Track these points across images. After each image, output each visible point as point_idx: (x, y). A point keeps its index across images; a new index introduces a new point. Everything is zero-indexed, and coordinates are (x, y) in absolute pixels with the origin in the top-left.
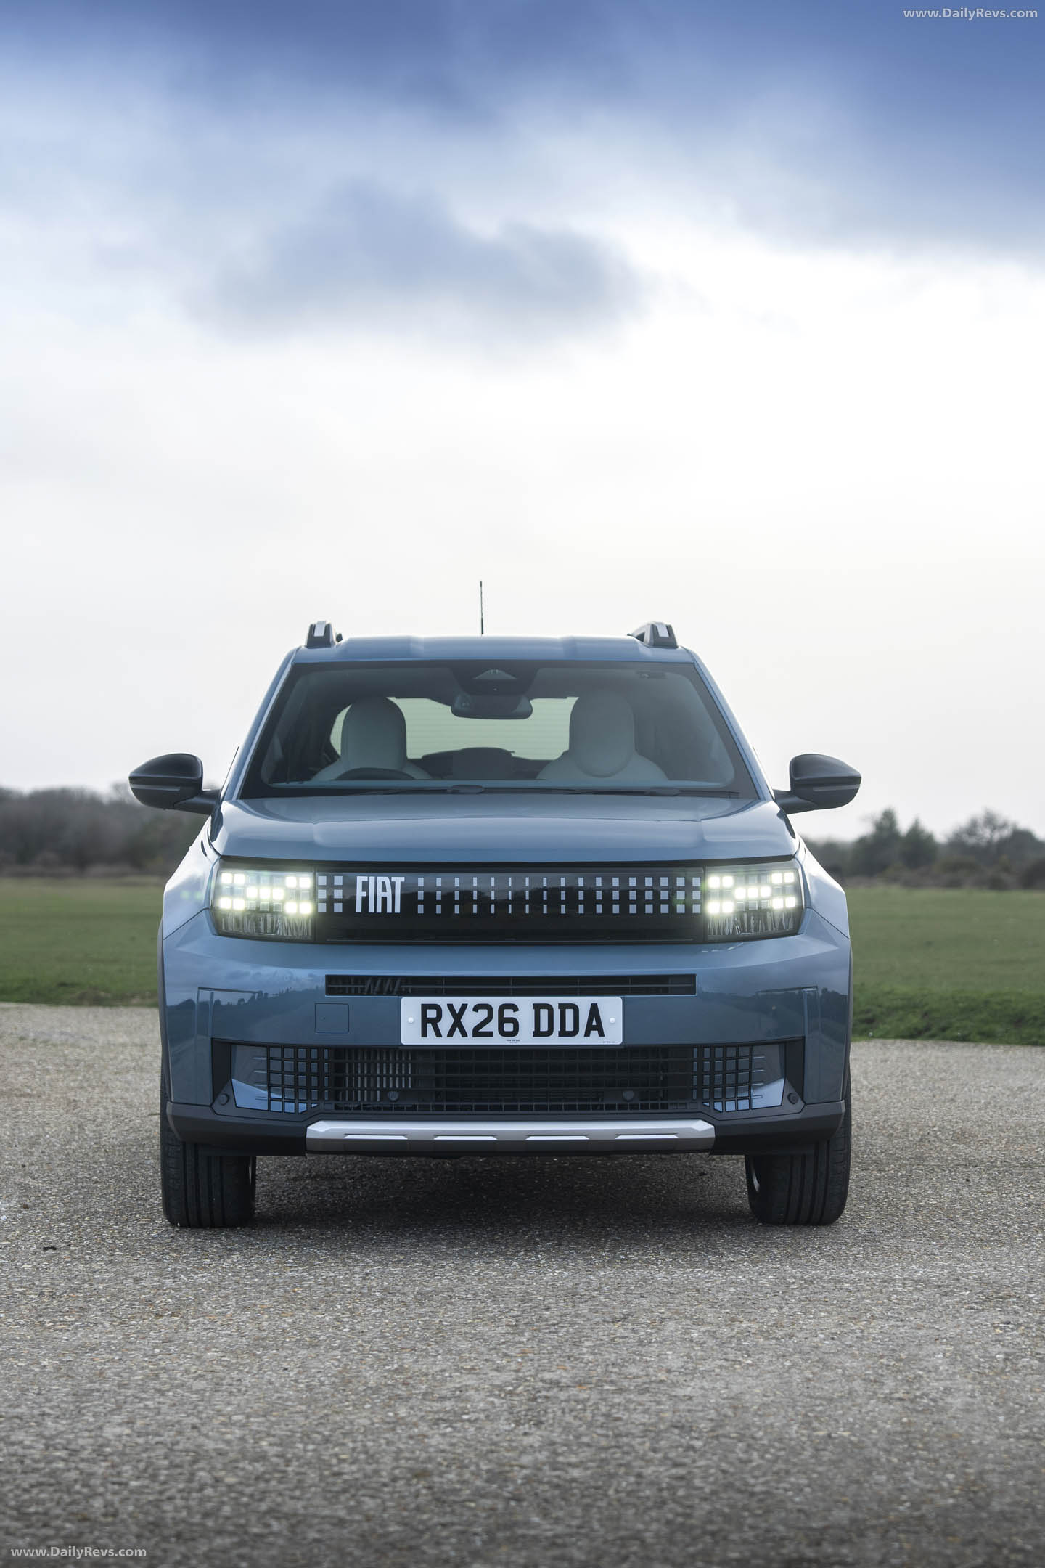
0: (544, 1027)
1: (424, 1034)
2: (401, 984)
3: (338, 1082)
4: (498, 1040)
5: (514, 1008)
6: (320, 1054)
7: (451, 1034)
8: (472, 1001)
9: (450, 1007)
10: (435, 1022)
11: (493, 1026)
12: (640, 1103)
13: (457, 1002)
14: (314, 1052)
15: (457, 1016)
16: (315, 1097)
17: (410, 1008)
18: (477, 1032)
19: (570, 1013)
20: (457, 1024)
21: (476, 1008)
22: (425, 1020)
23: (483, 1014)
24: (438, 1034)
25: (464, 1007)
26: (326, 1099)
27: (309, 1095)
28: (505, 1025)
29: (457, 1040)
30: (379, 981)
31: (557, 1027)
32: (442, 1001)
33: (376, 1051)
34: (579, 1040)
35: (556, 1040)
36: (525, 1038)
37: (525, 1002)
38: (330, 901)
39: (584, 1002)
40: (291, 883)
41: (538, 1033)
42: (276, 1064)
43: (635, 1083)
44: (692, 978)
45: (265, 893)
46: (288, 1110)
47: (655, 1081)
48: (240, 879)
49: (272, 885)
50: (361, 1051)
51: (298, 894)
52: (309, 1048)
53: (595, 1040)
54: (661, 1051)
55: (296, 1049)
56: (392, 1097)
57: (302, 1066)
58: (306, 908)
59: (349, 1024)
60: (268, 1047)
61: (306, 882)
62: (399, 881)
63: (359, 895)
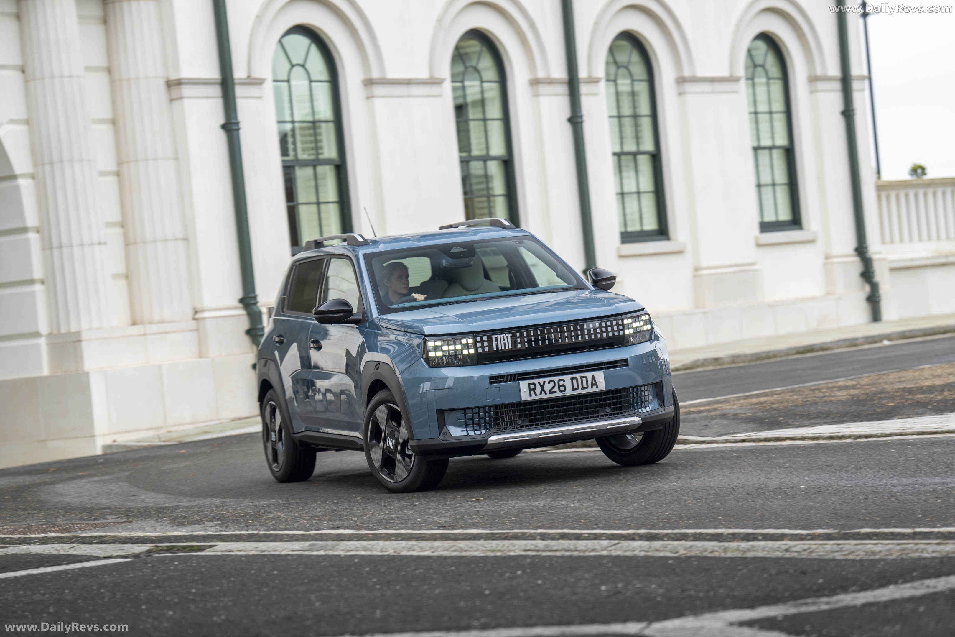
0: (575, 387)
1: (531, 395)
2: (518, 376)
3: (497, 419)
4: (559, 394)
5: (563, 380)
6: (490, 409)
7: (541, 394)
8: (547, 380)
9: (539, 383)
10: (534, 390)
11: (556, 389)
12: (612, 413)
13: (541, 380)
14: (487, 409)
15: (542, 387)
16: (488, 427)
17: (524, 385)
18: (550, 392)
19: (584, 380)
20: (543, 390)
21: (549, 382)
22: (530, 390)
23: (552, 384)
24: (536, 395)
25: (544, 382)
26: (493, 427)
27: (485, 426)
28: (561, 388)
29: (543, 396)
30: (509, 377)
31: (580, 386)
32: (536, 381)
33: (512, 405)
34: (589, 390)
35: (580, 391)
36: (569, 392)
37: (567, 378)
38: (483, 347)
39: (589, 375)
40: (464, 341)
41: (573, 389)
42: (469, 416)
43: (609, 405)
44: (626, 360)
45: (452, 348)
46: (477, 434)
47: (617, 403)
48: (438, 343)
49: (455, 344)
50: (506, 406)
51: (467, 346)
52: (484, 407)
53: (595, 389)
54: (619, 391)
55: (479, 408)
56: (519, 422)
57: (482, 415)
58: (472, 351)
59: (500, 395)
60: (465, 410)
61: (471, 341)
62: (509, 335)
63: (495, 343)
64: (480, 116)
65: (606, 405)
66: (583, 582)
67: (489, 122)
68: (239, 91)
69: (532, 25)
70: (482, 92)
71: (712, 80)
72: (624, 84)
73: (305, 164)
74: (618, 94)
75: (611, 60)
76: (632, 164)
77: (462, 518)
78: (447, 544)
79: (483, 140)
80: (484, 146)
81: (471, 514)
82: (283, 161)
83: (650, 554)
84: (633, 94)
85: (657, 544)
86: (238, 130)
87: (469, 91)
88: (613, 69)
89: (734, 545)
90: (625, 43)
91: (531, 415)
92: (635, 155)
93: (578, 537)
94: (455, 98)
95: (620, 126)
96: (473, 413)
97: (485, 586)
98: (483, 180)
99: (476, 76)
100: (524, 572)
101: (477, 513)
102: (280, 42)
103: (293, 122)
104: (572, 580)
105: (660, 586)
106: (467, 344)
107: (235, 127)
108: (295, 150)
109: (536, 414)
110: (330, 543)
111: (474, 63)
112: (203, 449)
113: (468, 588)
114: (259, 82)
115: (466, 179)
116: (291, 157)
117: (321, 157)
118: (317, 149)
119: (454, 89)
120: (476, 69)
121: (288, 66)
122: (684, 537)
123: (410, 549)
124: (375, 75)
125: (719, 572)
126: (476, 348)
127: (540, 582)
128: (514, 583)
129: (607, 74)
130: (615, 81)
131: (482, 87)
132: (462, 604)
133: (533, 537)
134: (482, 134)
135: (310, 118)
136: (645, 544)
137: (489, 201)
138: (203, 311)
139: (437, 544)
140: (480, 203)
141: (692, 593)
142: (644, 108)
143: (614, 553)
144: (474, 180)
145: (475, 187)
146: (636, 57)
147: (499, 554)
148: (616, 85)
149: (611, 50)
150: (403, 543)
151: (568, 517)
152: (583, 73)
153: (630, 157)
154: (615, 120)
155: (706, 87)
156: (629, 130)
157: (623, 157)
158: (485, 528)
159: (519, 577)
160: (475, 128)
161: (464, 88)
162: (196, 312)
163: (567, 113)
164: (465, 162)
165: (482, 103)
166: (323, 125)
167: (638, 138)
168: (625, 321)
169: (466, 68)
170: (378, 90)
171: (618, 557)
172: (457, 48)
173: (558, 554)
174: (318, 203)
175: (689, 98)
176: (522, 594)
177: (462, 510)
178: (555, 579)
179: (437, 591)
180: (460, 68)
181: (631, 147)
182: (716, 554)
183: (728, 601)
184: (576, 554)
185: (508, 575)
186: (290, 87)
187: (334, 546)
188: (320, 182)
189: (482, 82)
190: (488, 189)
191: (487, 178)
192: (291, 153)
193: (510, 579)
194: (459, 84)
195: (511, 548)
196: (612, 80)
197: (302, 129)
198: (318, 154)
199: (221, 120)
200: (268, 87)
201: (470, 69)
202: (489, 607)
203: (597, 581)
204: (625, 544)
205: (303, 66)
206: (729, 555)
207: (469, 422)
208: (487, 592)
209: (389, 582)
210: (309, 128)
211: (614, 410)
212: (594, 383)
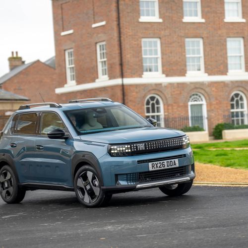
0: (168, 165)
2: (148, 161)
4: (163, 168)
6: (137, 174)
8: (158, 162)
10: (154, 166)
11: (161, 166)
13: (156, 162)
15: (157, 165)
16: (136, 181)
17: (150, 164)
19: (171, 162)
20: (157, 166)
22: (152, 166)
23: (160, 164)
24: (154, 168)
26: (138, 181)
28: (163, 165)
29: (157, 169)
30: (145, 161)
31: (170, 165)
32: (154, 163)
33: (145, 172)
34: (173, 166)
35: (170, 167)
36: (166, 167)
37: (165, 161)
38: (134, 149)
39: (173, 160)
40: (126, 146)
42: (129, 177)
43: (179, 172)
44: (185, 155)
45: (121, 149)
46: (132, 184)
47: (182, 172)
48: (115, 147)
49: (122, 148)
50: (143, 173)
51: (128, 148)
52: (135, 173)
53: (175, 166)
54: (182, 167)
55: (133, 173)
56: (148, 179)
57: (134, 176)
58: (129, 150)
59: (141, 168)
60: (127, 174)
61: (129, 146)
62: (144, 144)
63: (138, 147)
91: (152, 176)
106: (128, 147)
109: (154, 176)
126: (131, 149)
168: (183, 139)
207: (129, 179)
211: (180, 174)
212: (175, 164)
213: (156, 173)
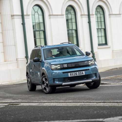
1: (70, 76)
2: (68, 72)
3: (64, 80)
4: (76, 76)
11: (75, 74)
15: (73, 74)
17: (69, 74)
20: (73, 75)
27: (62, 81)
29: (73, 76)
30: (66, 72)
32: (71, 73)
33: (67, 77)
34: (82, 75)
35: (80, 75)
36: (78, 75)
37: (77, 72)
38: (62, 67)
40: (58, 66)
41: (79, 75)
43: (86, 77)
44: (89, 69)
45: (56, 67)
46: (60, 83)
47: (87, 77)
48: (53, 66)
50: (66, 78)
51: (59, 66)
52: (62, 78)
53: (83, 75)
54: (88, 75)
56: (68, 81)
58: (60, 67)
59: (65, 76)
60: (58, 78)
61: (59, 65)
62: (67, 64)
63: (64, 66)
64: (71, 22)
65: (85, 78)
66: (91, 111)
67: (73, 23)
68: (25, 17)
69: (81, 4)
70: (71, 17)
71: (116, 15)
72: (99, 15)
73: (37, 31)
74: (97, 17)
75: (96, 11)
76: (100, 31)
77: (68, 99)
78: (65, 103)
79: (72, 26)
80: (72, 27)
81: (69, 98)
82: (33, 30)
83: (104, 105)
84: (100, 17)
85: (105, 104)
86: (25, 24)
87: (69, 17)
88: (97, 12)
89: (120, 104)
90: (99, 8)
91: (71, 79)
92: (101, 29)
93: (90, 102)
94: (66, 18)
95: (98, 23)
96: (60, 79)
97: (72, 112)
98: (72, 34)
99: (70, 14)
100: (80, 109)
101: (71, 98)
102: (33, 8)
103: (35, 23)
104: (89, 110)
105: (106, 112)
107: (24, 24)
108: (36, 28)
110: (43, 103)
111: (70, 12)
112: (18, 85)
113: (69, 112)
114: (29, 15)
115: (68, 34)
116: (35, 30)
117: (41, 29)
118: (40, 28)
119: (66, 16)
120: (70, 13)
121: (34, 12)
122: (111, 102)
123: (58, 105)
124: (51, 14)
125: (117, 109)
127: (83, 111)
128: (78, 111)
129: (95, 13)
130: (97, 15)
131: (71, 16)
132: (68, 115)
133: (81, 102)
134: (72, 25)
135: (39, 22)
136: (103, 104)
137: (73, 38)
138: (18, 59)
139: (63, 103)
140: (71, 38)
141: (112, 113)
142: (103, 20)
143: (97, 105)
144: (70, 34)
145: (70, 35)
146: (101, 10)
147: (75, 105)
148: (97, 16)
149: (96, 9)
150: (57, 103)
151: (88, 98)
152: (91, 13)
153: (100, 29)
154: (97, 22)
155: (115, 16)
156: (100, 24)
157: (98, 29)
158: (72, 101)
159: (79, 110)
160: (70, 24)
161: (68, 16)
162: (17, 59)
163: (88, 21)
164: (68, 30)
165: (71, 19)
166: (41, 23)
167: (101, 26)
168: (89, 62)
169: (68, 12)
170: (51, 17)
171: (98, 106)
172: (67, 9)
173: (86, 105)
174: (40, 38)
175: (111, 18)
176: (79, 113)
177: (68, 97)
178: (86, 110)
179: (63, 113)
180: (67, 12)
181: (100, 27)
182: (117, 106)
183: (119, 115)
184: (90, 105)
185: (77, 109)
186: (35, 16)
187: (43, 104)
188: (40, 34)
189: (71, 15)
190: (73, 35)
191: (72, 33)
192: (35, 29)
193: (77, 110)
194: (67, 16)
195: (77, 104)
196: (96, 15)
197: (37, 24)
198: (40, 29)
199: (22, 23)
200: (31, 16)
201: (69, 13)
202: (73, 116)
203: (94, 111)
204: (99, 104)
205: (37, 12)
206: (119, 106)
207: (59, 81)
208: (73, 113)
209: (54, 111)
210: (38, 24)
211: (86, 78)
212: (83, 73)
213: (73, 78)
